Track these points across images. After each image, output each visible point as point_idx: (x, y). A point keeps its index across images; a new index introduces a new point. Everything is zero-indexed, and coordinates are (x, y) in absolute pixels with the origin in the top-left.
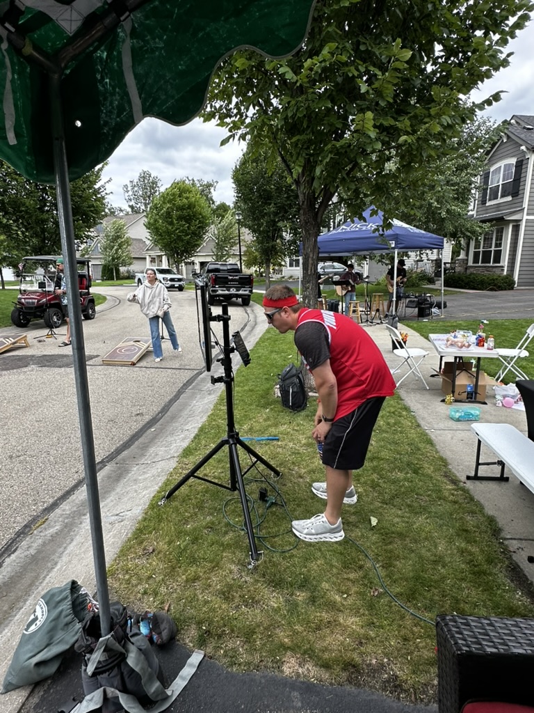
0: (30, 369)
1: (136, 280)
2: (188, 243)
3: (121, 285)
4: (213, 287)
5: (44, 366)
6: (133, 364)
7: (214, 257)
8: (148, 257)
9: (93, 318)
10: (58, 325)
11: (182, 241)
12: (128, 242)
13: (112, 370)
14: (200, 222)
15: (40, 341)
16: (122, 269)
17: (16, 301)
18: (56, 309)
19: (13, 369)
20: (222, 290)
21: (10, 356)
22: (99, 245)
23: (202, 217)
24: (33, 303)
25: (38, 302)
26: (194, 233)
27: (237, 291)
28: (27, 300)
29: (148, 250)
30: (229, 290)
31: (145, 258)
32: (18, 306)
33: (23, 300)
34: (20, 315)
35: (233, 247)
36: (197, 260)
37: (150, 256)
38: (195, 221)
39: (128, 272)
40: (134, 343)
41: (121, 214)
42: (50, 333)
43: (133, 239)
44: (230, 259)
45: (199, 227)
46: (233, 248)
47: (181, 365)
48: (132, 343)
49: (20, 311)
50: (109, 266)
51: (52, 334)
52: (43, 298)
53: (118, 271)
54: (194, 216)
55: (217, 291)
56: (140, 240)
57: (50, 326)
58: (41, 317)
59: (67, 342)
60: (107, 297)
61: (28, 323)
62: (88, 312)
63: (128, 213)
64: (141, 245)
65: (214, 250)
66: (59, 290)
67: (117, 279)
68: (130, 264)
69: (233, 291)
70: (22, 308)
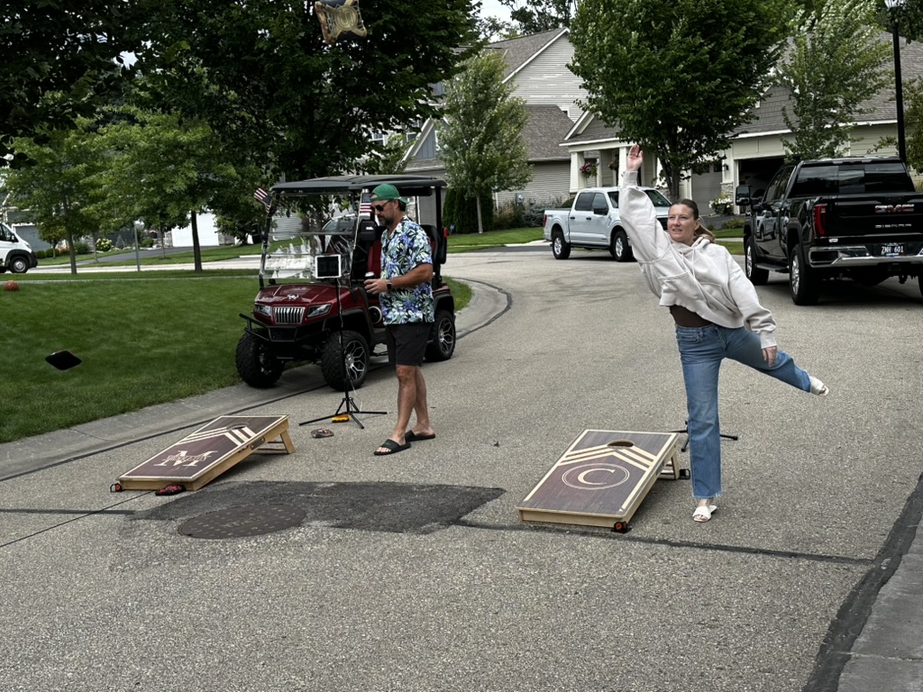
0: (311, 533)
1: (547, 230)
2: (711, 102)
3: (501, 248)
4: (818, 243)
5: (350, 526)
6: (622, 528)
7: (793, 142)
8: (575, 160)
9: (448, 358)
10: (357, 380)
11: (692, 97)
12: (515, 114)
13: (557, 548)
14: (751, 32)
15: (319, 436)
16: (501, 198)
17: (249, 312)
18: (354, 333)
19: (264, 532)
20: (852, 254)
21: (246, 486)
22: (436, 132)
23: (759, 16)
24: (295, 316)
25: (306, 313)
26: (730, 71)
27: (908, 251)
28: (278, 310)
29: (575, 136)
30: (876, 252)
31: (568, 162)
32: (254, 326)
33: (268, 310)
34: (257, 353)
35: (855, 101)
36: (731, 158)
37: (581, 154)
38: (735, 30)
39: (517, 205)
40: (611, 452)
41: (495, 38)
42: (344, 409)
43: (531, 108)
44: (848, 144)
45: (746, 51)
46: (858, 107)
47: (789, 538)
48: (604, 451)
49: (259, 342)
50: (464, 191)
51: (348, 412)
52: (322, 300)
53: (488, 203)
54: (731, 16)
55: (834, 255)
56: (552, 111)
57: (339, 382)
58: (312, 357)
59: (396, 439)
60: (474, 287)
61: (277, 375)
62: (437, 340)
63: (513, 31)
64: (555, 124)
65: (793, 118)
66: (376, 282)
67: (485, 230)
68: (521, 183)
69: (892, 253)
70: (264, 332)
